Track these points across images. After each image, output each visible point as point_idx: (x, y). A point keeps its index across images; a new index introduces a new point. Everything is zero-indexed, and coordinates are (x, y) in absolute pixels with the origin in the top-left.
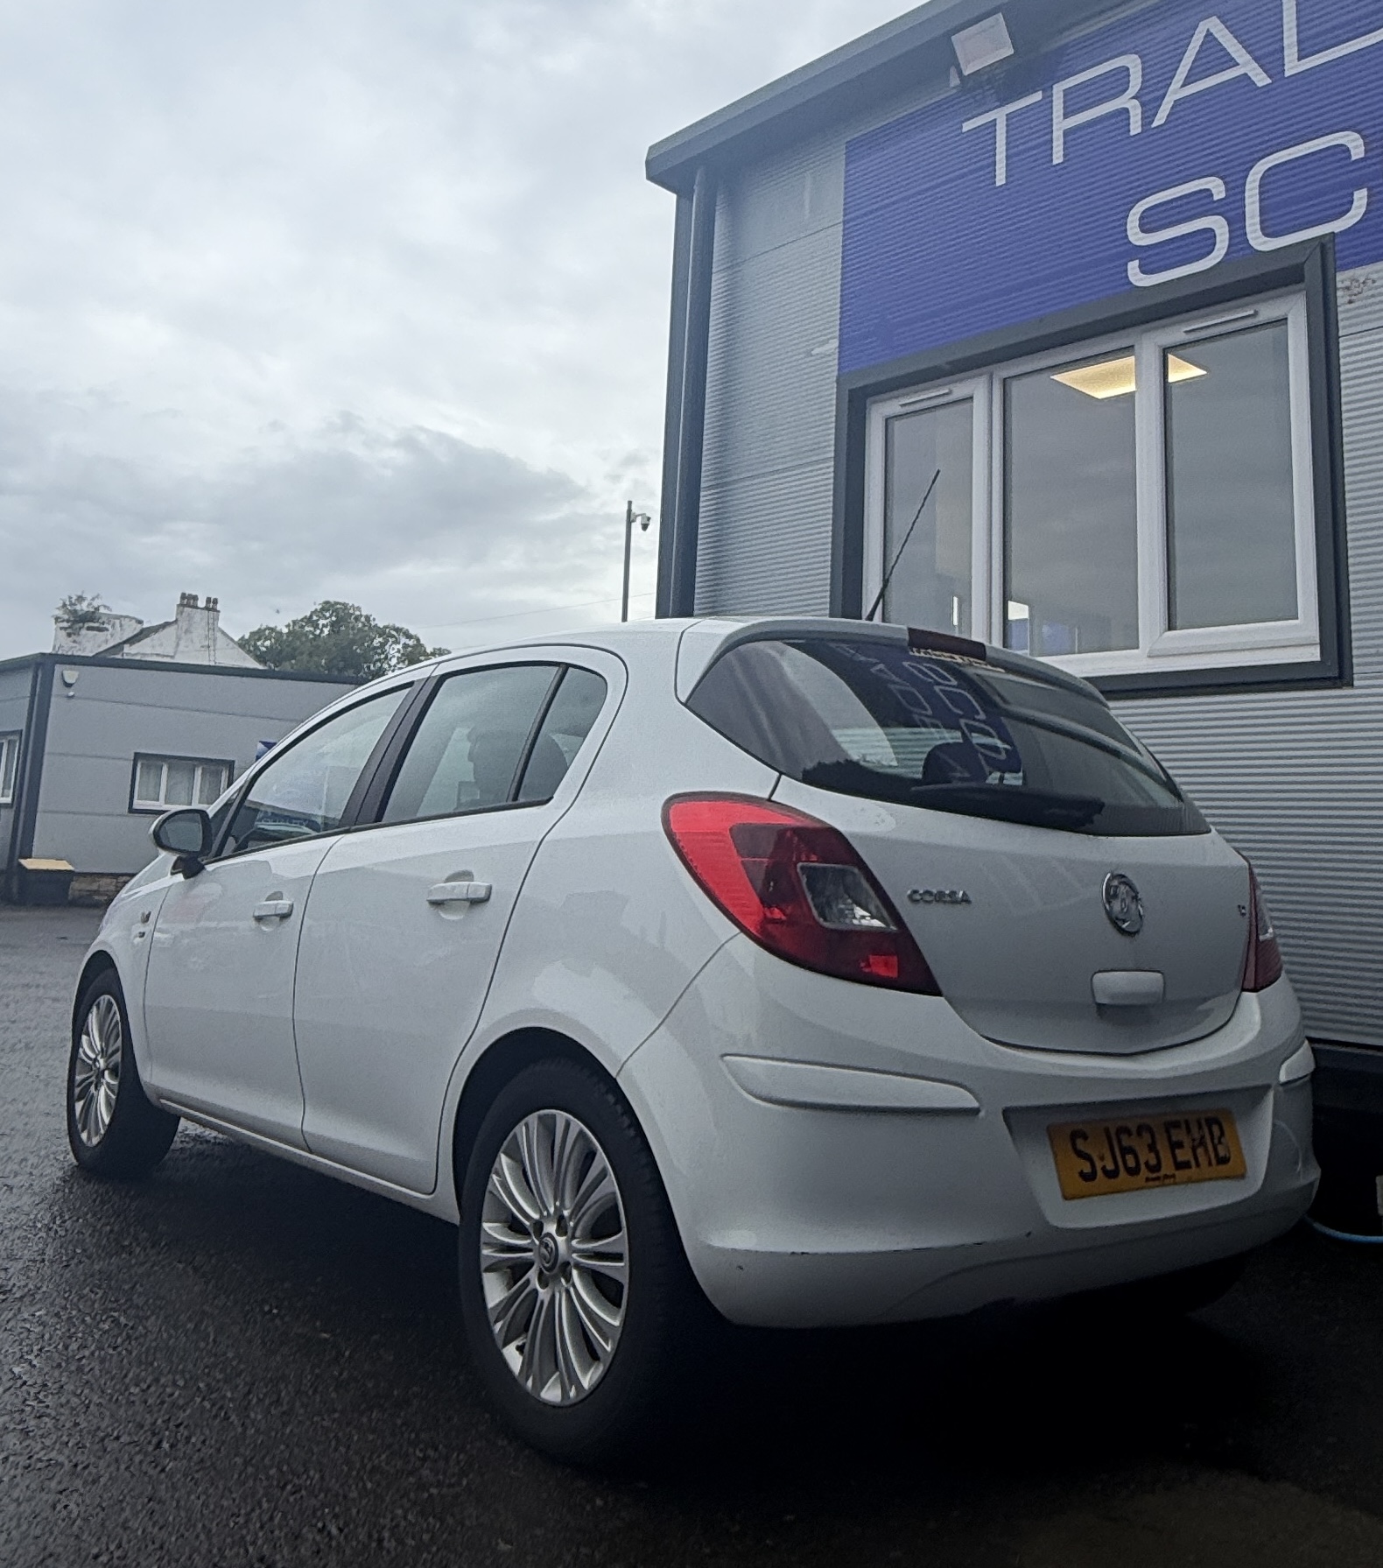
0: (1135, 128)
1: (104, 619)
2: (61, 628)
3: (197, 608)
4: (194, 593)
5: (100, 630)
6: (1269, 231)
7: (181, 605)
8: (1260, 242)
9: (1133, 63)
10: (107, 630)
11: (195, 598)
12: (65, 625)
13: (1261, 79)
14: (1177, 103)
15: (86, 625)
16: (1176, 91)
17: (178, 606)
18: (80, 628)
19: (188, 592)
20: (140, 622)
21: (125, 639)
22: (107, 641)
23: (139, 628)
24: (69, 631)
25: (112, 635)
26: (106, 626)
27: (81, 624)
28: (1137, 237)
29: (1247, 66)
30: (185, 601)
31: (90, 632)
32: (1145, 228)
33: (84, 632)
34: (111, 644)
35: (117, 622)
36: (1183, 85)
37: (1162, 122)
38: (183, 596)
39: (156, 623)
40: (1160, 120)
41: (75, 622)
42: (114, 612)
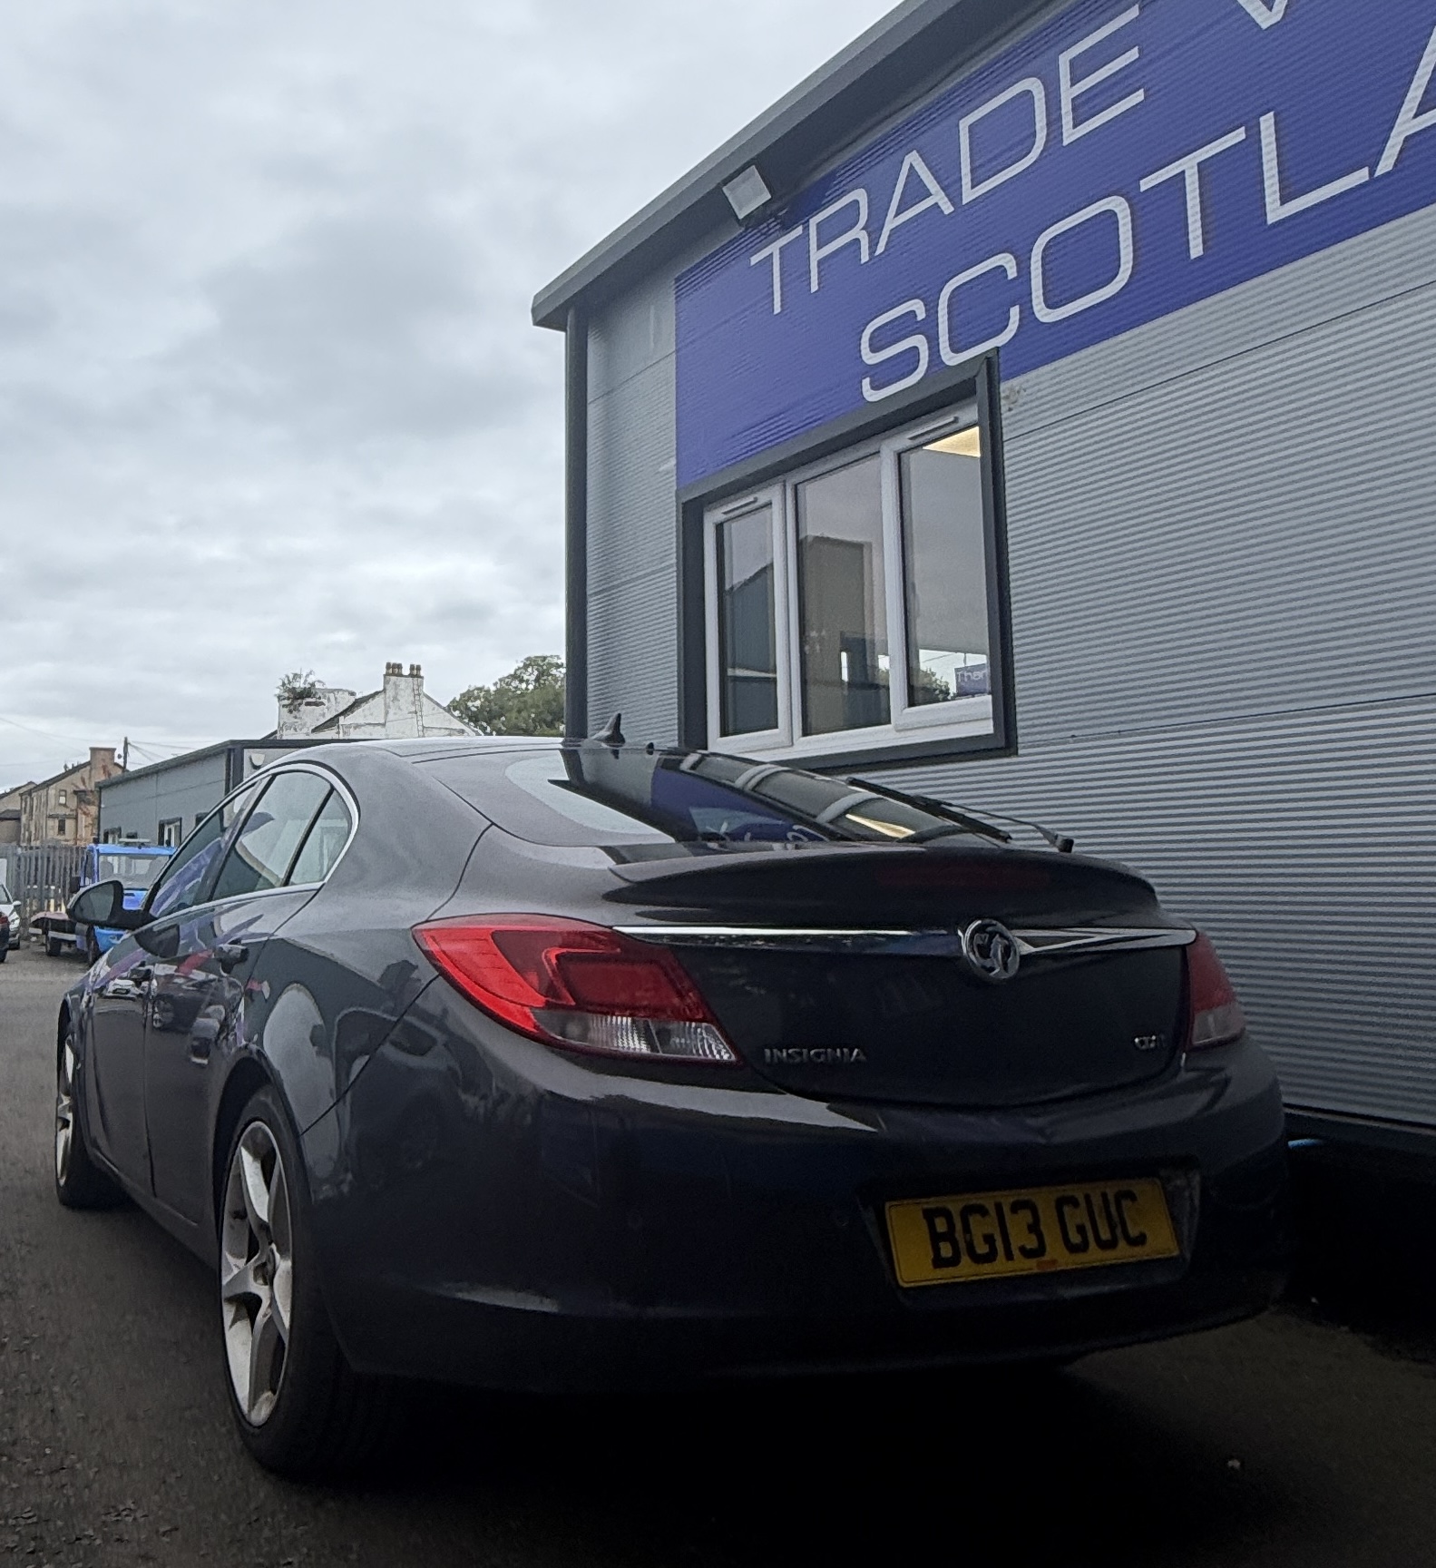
0: (865, 257)
1: (320, 694)
2: (284, 706)
3: (401, 675)
4: (398, 662)
5: (317, 704)
6: (956, 349)
7: (387, 675)
8: (950, 358)
9: (860, 195)
10: (322, 704)
11: (399, 666)
12: (286, 702)
13: (947, 208)
14: (893, 231)
15: (304, 701)
16: (891, 222)
17: (385, 676)
18: (300, 704)
19: (393, 661)
20: (352, 694)
21: (341, 710)
22: (324, 715)
23: (352, 699)
24: (292, 707)
25: (328, 708)
26: (322, 700)
27: (299, 701)
28: (870, 358)
29: (938, 197)
30: (391, 671)
31: (309, 707)
32: (875, 349)
33: (303, 708)
34: (328, 717)
35: (332, 696)
36: (896, 216)
37: (882, 250)
38: (388, 666)
39: (366, 693)
40: (880, 249)
41: (296, 698)
42: (329, 686)
